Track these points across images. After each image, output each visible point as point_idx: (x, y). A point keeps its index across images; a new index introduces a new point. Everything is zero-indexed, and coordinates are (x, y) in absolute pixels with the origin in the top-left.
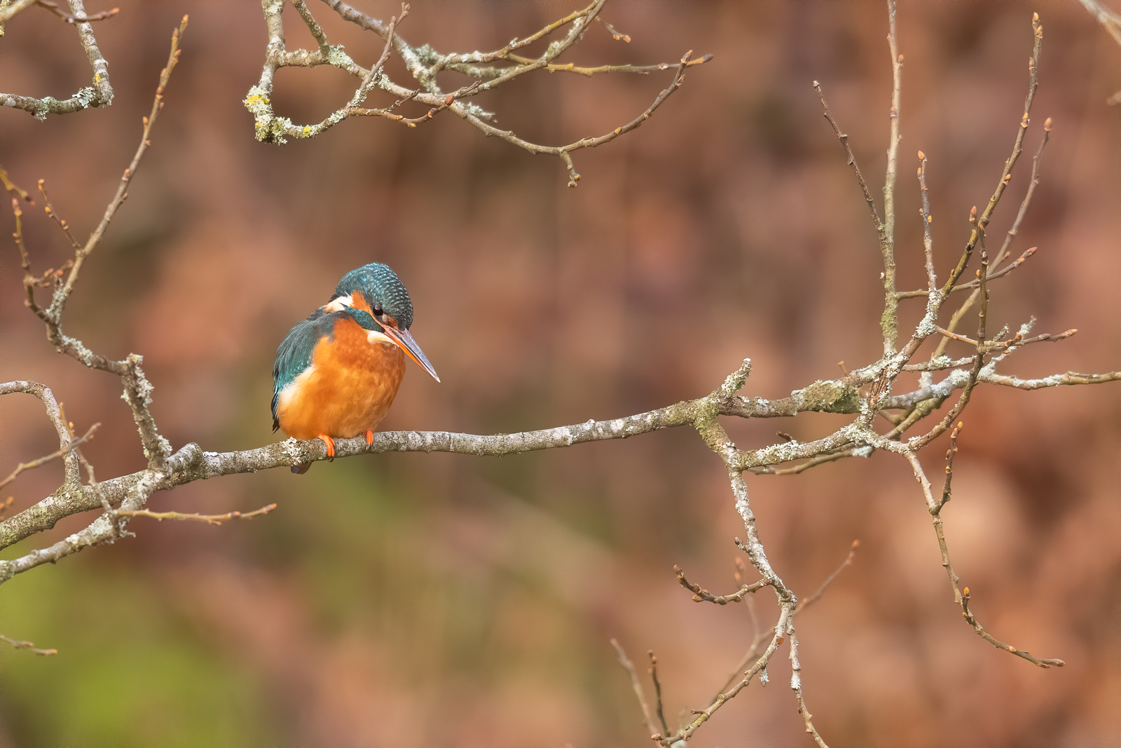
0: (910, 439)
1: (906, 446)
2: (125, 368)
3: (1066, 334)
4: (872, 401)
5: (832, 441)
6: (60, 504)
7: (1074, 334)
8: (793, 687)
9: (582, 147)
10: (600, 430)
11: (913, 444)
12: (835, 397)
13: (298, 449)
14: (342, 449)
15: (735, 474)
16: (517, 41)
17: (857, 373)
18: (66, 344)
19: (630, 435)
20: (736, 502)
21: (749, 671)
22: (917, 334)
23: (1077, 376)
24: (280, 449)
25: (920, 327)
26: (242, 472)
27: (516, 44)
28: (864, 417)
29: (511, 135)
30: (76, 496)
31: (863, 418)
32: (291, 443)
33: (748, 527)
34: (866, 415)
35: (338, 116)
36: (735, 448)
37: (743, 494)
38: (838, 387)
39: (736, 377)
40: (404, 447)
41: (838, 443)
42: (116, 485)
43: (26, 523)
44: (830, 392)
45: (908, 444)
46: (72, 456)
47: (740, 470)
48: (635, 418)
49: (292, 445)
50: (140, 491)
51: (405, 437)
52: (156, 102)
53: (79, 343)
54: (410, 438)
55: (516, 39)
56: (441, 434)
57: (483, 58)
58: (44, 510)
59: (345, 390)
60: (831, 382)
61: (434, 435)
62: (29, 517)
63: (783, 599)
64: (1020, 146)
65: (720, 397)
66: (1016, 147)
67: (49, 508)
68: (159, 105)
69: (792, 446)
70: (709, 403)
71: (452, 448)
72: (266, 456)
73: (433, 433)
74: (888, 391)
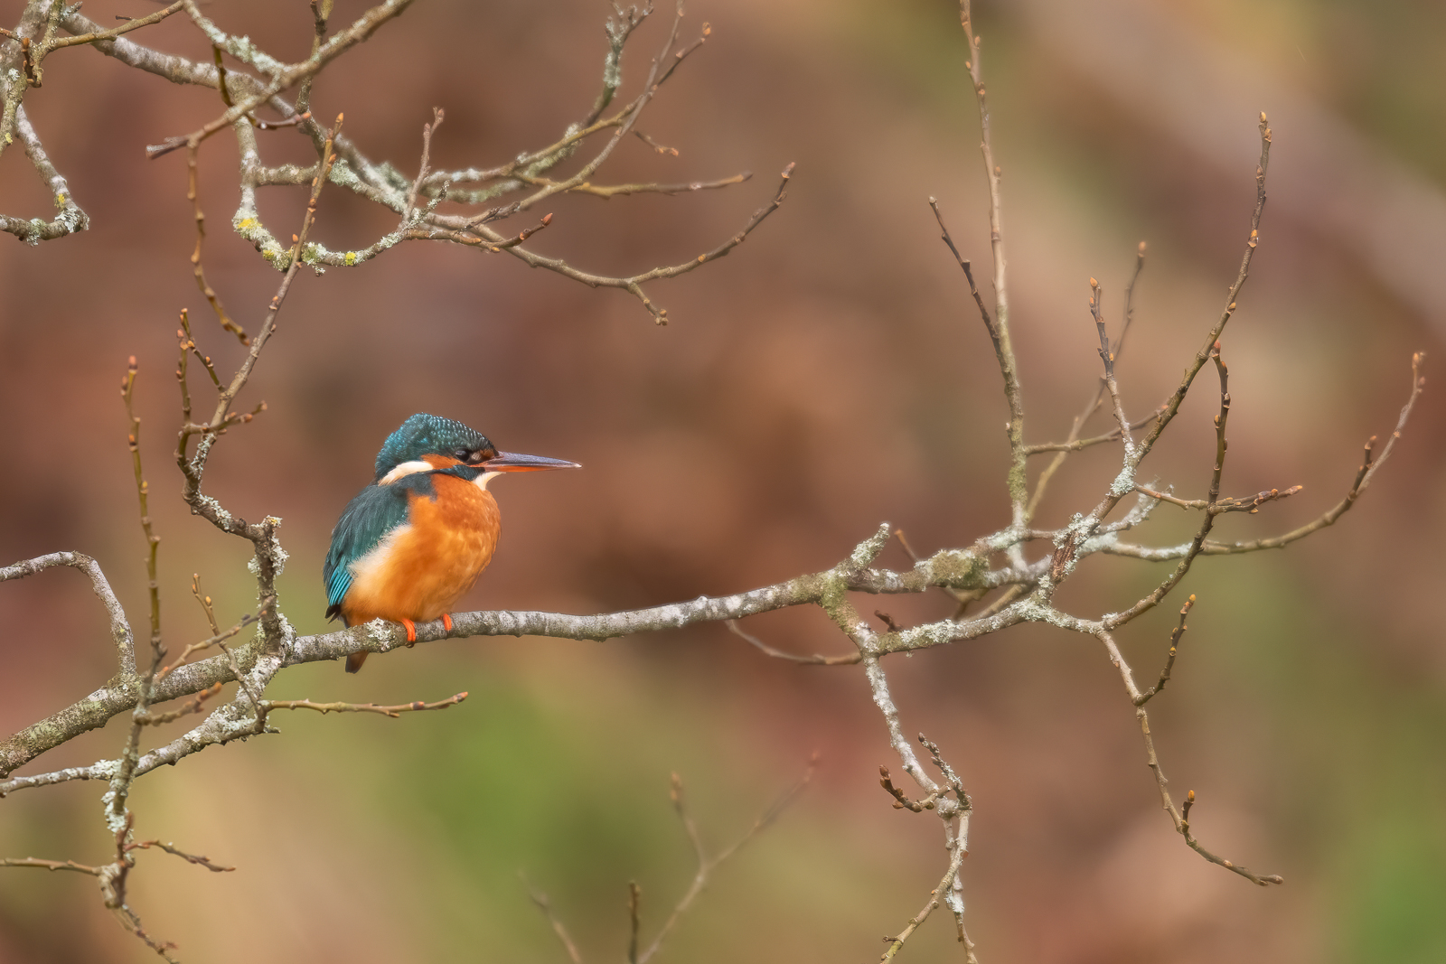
0: (1104, 617)
1: (1099, 625)
2: (262, 533)
3: (1291, 491)
4: (1055, 573)
5: (1001, 620)
6: (116, 697)
7: (1299, 490)
8: (956, 911)
9: (656, 277)
10: (715, 609)
11: (1109, 622)
12: (965, 570)
13: (387, 632)
14: (429, 632)
15: (871, 660)
16: (526, 156)
17: (985, 541)
18: (204, 503)
19: (747, 615)
20: (874, 693)
21: (936, 891)
22: (1113, 492)
23: (1216, 545)
24: (365, 631)
25: (1115, 484)
26: (323, 659)
27: (525, 160)
28: (1044, 591)
29: (563, 264)
30: (135, 689)
31: (1042, 592)
32: (378, 624)
33: (891, 722)
34: (1046, 589)
35: (391, 240)
36: (869, 629)
37: (883, 684)
38: (968, 558)
39: (870, 546)
40: (494, 630)
41: (1008, 622)
42: (181, 675)
43: (75, 720)
44: (957, 564)
45: (1102, 622)
46: (128, 641)
47: (877, 655)
48: (754, 594)
49: (379, 627)
50: (256, 679)
51: (496, 618)
52: (308, 215)
53: (216, 502)
54: (501, 619)
55: (524, 154)
56: (535, 615)
57: (481, 177)
58: (98, 706)
59: (447, 557)
60: (958, 552)
61: (527, 617)
62: (78, 714)
63: (962, 806)
64: (1247, 270)
65: (850, 570)
66: (1242, 270)
67: (103, 703)
68: (311, 220)
69: (948, 627)
70: (837, 576)
71: (547, 630)
72: (351, 640)
73: (525, 613)
74: (1075, 561)
